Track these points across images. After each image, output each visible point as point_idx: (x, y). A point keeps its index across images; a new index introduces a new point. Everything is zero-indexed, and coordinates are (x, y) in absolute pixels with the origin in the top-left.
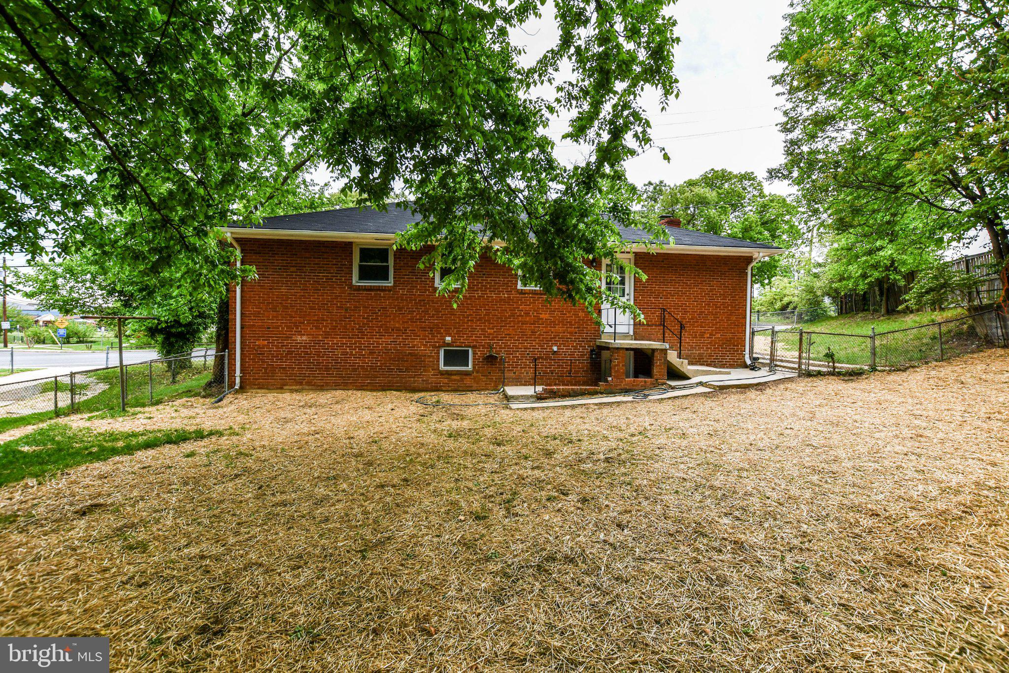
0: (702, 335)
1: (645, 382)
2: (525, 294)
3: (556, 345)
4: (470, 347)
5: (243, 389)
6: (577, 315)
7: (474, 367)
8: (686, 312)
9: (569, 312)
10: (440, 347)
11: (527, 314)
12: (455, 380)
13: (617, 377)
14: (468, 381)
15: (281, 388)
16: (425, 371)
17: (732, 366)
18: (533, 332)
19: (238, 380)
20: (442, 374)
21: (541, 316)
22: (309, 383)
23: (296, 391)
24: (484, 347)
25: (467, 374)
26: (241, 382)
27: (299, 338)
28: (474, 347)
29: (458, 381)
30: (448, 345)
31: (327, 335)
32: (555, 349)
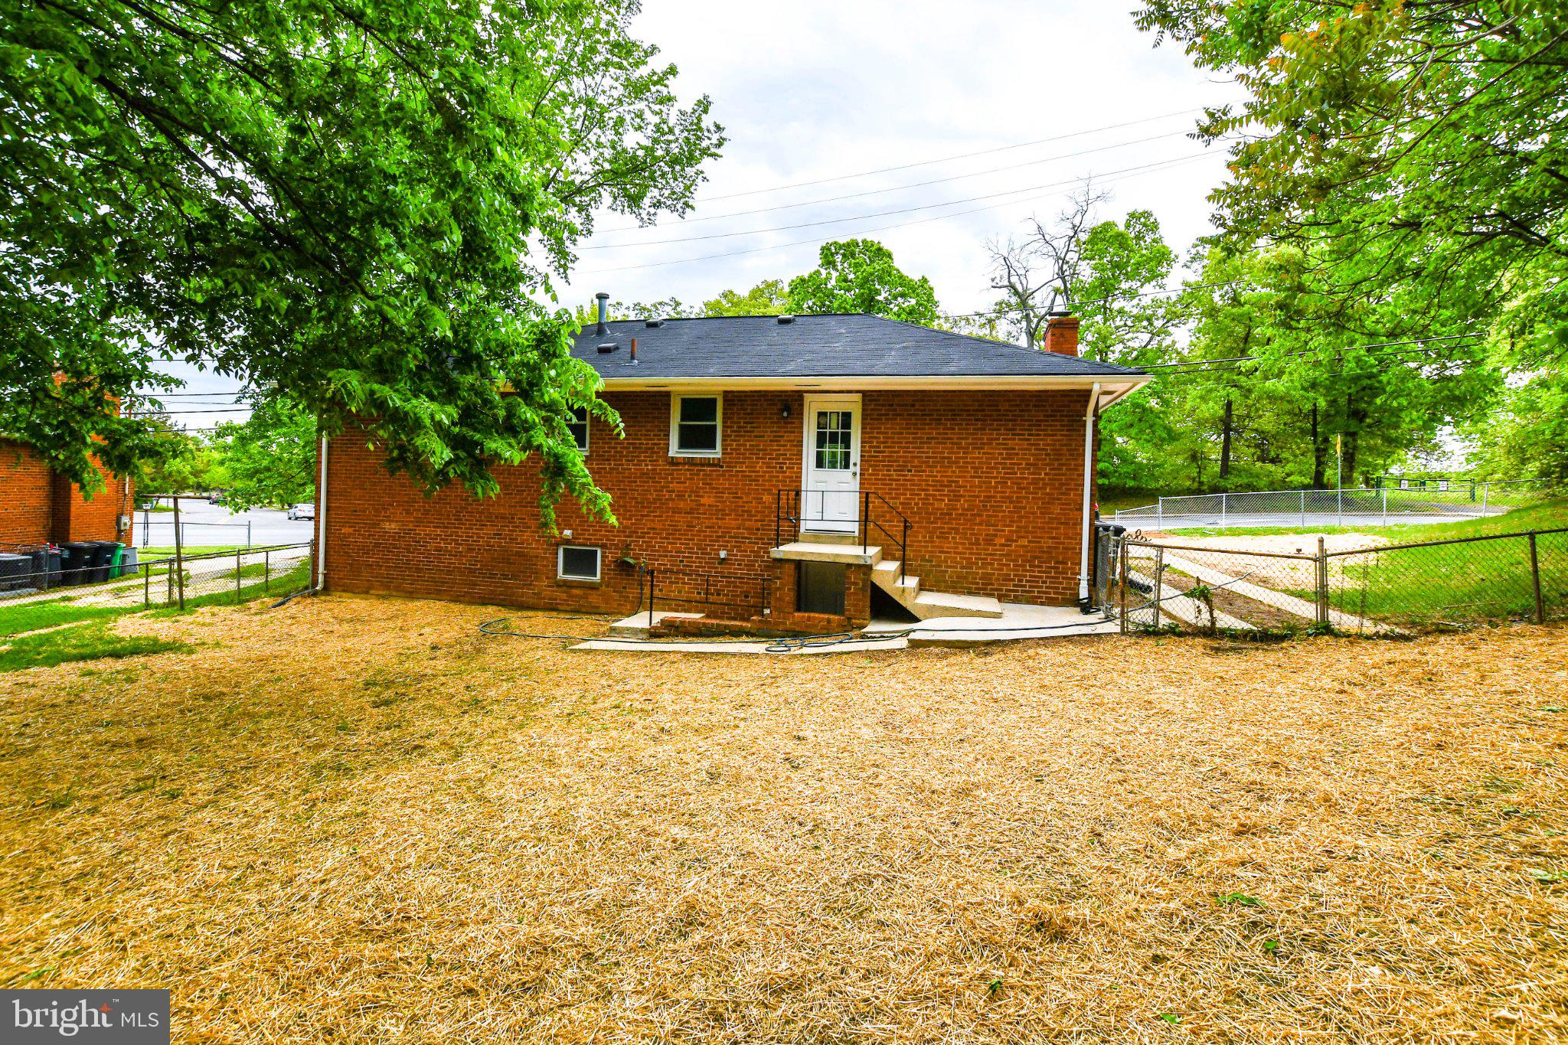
0: (989, 541)
1: (829, 621)
2: (678, 464)
3: (725, 547)
4: (597, 545)
5: (326, 590)
6: (759, 500)
7: (602, 578)
8: (957, 498)
9: (748, 494)
10: (558, 545)
11: (681, 496)
12: (576, 596)
13: (779, 610)
14: (594, 599)
15: (367, 593)
16: (536, 579)
17: (1052, 602)
18: (690, 526)
19: (321, 578)
20: (559, 586)
21: (703, 501)
22: (398, 588)
23: (384, 597)
24: (616, 547)
25: (592, 587)
26: (325, 581)
27: (387, 526)
28: (603, 546)
29: (581, 597)
30: (567, 542)
31: (419, 522)
32: (723, 554)
